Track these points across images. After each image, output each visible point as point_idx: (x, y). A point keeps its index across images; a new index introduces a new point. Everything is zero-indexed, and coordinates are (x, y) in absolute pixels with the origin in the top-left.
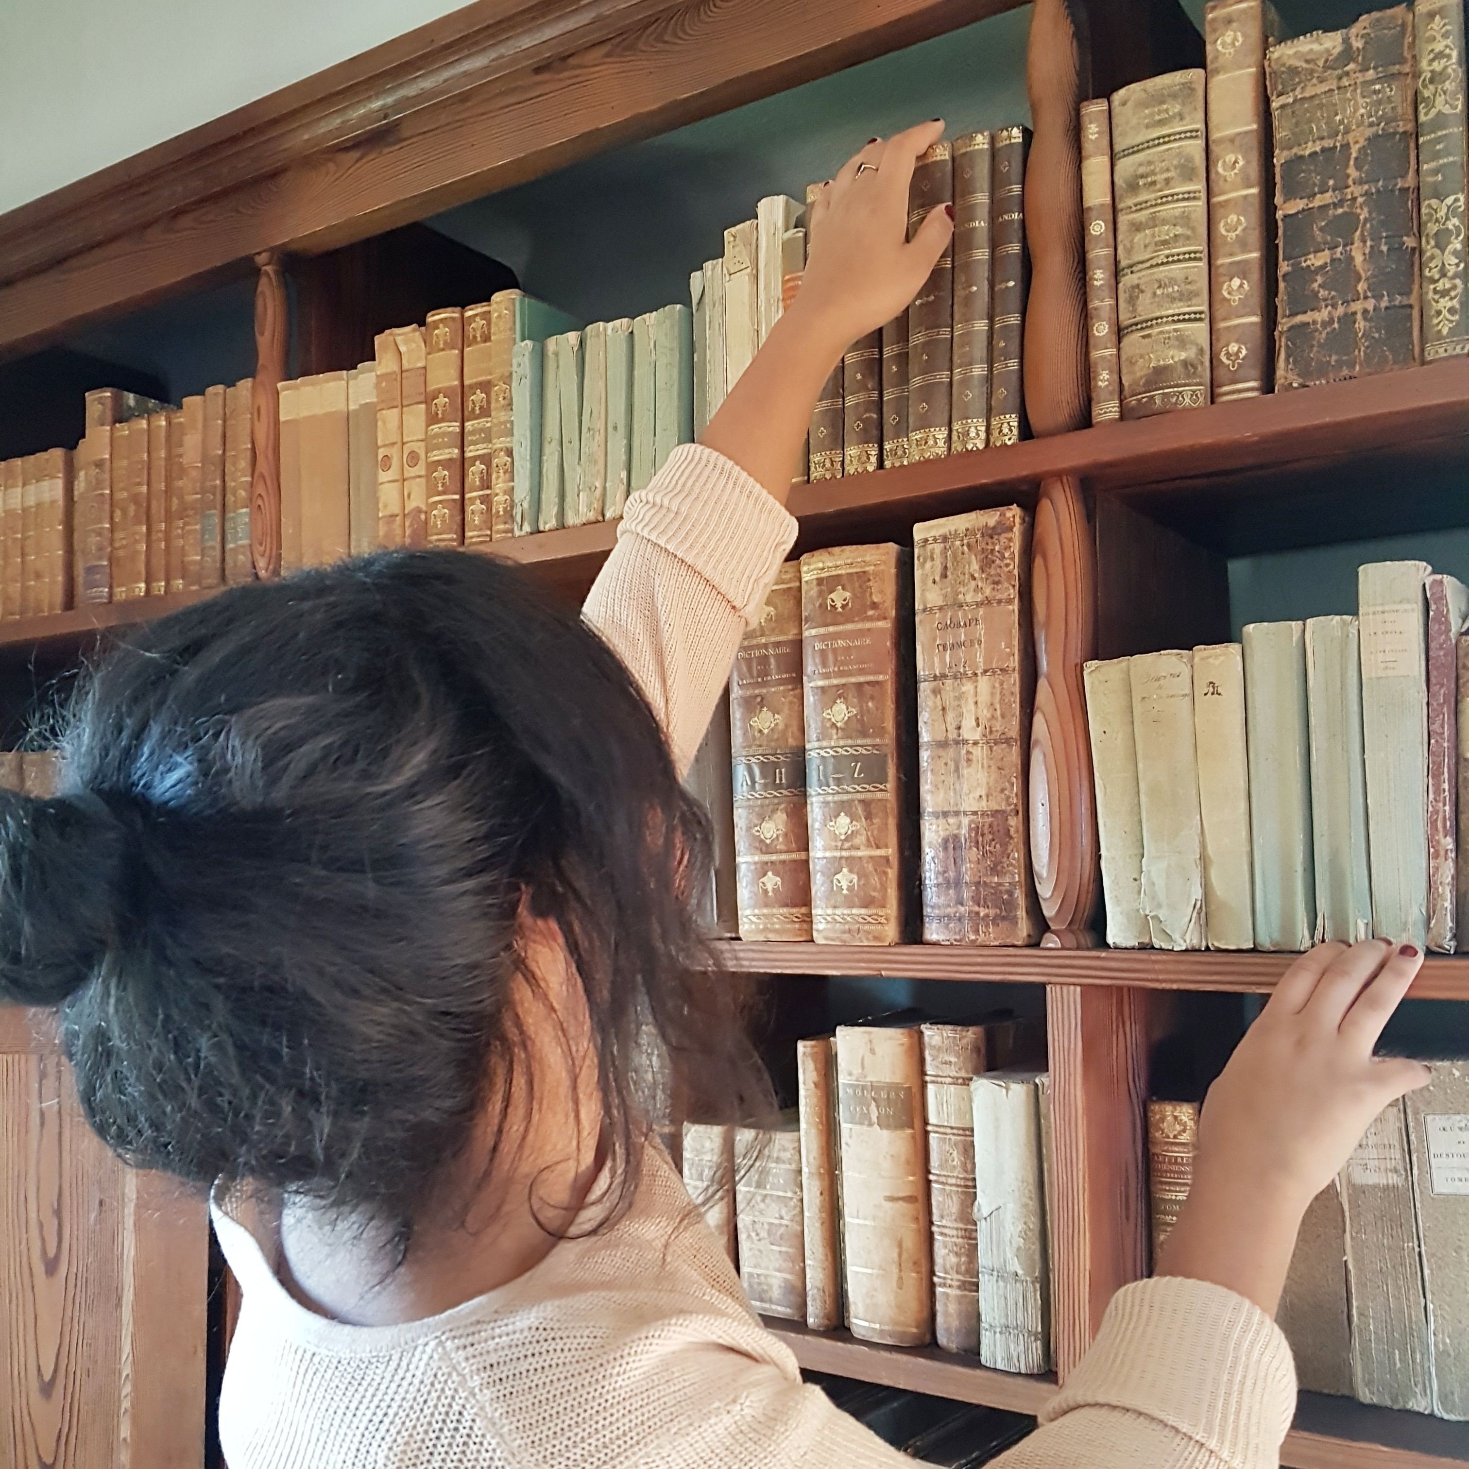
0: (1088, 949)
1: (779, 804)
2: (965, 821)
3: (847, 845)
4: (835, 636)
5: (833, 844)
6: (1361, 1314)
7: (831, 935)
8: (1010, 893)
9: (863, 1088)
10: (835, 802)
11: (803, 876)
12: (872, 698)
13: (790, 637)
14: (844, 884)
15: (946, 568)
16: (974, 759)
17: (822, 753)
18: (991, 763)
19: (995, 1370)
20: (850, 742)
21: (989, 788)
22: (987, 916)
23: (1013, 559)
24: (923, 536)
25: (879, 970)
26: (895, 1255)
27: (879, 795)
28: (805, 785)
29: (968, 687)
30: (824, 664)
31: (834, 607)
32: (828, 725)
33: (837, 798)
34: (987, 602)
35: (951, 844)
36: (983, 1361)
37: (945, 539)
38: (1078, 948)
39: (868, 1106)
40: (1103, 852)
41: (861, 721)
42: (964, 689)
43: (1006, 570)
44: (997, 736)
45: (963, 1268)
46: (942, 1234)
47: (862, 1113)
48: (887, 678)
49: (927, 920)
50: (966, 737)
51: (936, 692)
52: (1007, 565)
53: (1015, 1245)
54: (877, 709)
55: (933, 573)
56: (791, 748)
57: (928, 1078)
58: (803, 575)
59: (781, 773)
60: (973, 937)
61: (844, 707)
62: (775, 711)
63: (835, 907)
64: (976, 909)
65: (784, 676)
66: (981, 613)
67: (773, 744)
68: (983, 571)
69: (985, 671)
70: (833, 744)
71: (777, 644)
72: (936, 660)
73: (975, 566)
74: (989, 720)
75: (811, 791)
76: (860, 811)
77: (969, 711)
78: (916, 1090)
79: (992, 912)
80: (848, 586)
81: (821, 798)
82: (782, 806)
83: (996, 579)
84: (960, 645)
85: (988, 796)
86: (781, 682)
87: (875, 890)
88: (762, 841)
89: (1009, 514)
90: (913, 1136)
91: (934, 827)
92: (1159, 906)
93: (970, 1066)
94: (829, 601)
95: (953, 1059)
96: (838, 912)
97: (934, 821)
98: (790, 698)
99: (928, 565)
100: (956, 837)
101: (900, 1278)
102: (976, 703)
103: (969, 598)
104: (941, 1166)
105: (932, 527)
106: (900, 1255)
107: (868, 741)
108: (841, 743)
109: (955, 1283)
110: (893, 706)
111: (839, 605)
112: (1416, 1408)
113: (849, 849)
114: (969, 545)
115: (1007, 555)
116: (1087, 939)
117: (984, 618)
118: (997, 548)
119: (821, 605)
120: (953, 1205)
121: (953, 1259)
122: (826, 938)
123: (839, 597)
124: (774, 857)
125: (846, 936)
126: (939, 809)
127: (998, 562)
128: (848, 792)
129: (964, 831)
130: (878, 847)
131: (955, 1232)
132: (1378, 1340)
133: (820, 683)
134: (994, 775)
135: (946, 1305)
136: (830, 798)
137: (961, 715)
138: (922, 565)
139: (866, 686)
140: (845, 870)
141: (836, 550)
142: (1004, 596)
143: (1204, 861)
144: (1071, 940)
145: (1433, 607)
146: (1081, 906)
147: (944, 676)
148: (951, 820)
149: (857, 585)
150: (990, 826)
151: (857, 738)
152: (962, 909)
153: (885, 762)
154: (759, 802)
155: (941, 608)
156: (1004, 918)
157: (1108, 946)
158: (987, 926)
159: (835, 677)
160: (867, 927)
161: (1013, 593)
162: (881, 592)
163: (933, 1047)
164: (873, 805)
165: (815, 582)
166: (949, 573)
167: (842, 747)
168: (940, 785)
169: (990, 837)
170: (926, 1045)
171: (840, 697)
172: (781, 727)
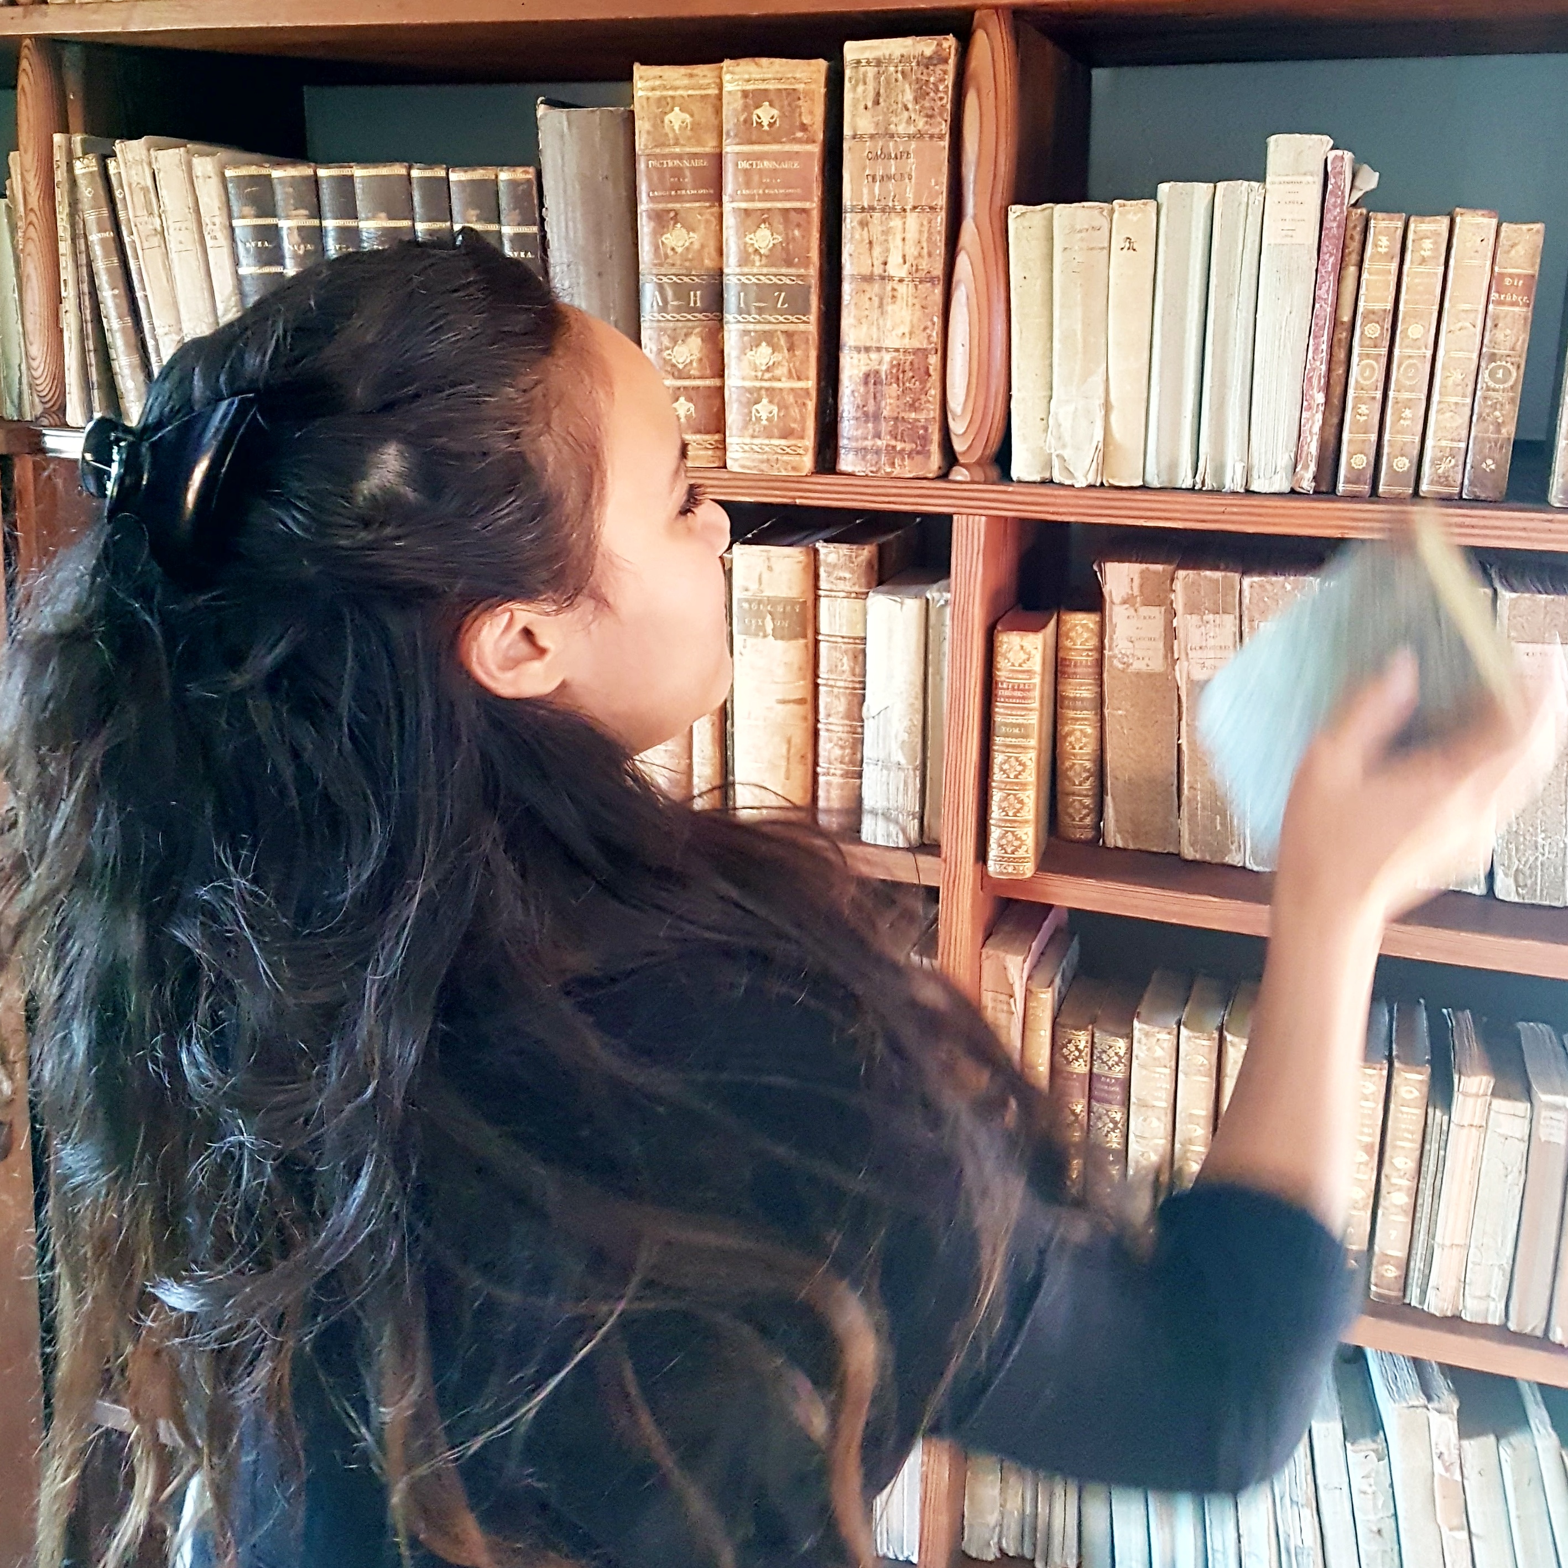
0: (993, 484)
1: (694, 328)
2: (887, 357)
3: (767, 376)
4: (761, 157)
5: (754, 373)
6: (1191, 788)
7: (748, 463)
8: (926, 429)
9: (760, 602)
10: (756, 332)
11: (717, 402)
12: (798, 225)
13: (708, 150)
14: (764, 416)
15: (878, 94)
16: (899, 296)
17: (743, 279)
18: (915, 301)
19: (875, 846)
20: (774, 270)
21: (913, 326)
22: (903, 450)
23: (946, 93)
24: (856, 57)
25: (794, 498)
26: (784, 751)
27: (802, 327)
28: (722, 312)
29: (896, 222)
30: (748, 184)
31: (760, 124)
32: (751, 250)
33: (759, 327)
34: (919, 135)
35: (871, 379)
36: (864, 838)
37: (879, 63)
38: (985, 483)
39: (764, 619)
40: (1013, 392)
41: (786, 250)
42: (892, 224)
43: (939, 103)
44: (922, 274)
45: (847, 759)
46: (828, 730)
47: (757, 626)
48: (814, 205)
49: (842, 451)
50: (892, 274)
51: (863, 224)
52: (941, 99)
53: (900, 739)
54: (803, 237)
55: (865, 98)
56: (708, 269)
57: (821, 593)
58: (725, 84)
59: (695, 296)
60: (889, 470)
61: (768, 233)
62: (690, 229)
63: (753, 437)
64: (893, 443)
65: (701, 192)
66: (913, 146)
67: (687, 264)
68: (916, 101)
69: (915, 208)
70: (755, 271)
71: (695, 156)
72: (865, 191)
73: (909, 96)
74: (916, 258)
75: (728, 317)
76: (782, 342)
77: (896, 247)
78: (810, 603)
79: (909, 447)
80: (777, 103)
81: (741, 326)
82: (697, 330)
83: (930, 112)
84: (889, 178)
85: (911, 333)
86: (697, 198)
87: (795, 421)
88: (674, 366)
89: (946, 45)
90: (806, 646)
91: (855, 361)
92: (1064, 446)
93: (863, 580)
94: (755, 117)
95: (848, 575)
96: (756, 441)
97: (855, 355)
98: (708, 216)
99: (861, 88)
100: (877, 372)
101: (788, 770)
102: (904, 239)
103: (901, 129)
104: (830, 671)
105: (866, 48)
106: (789, 751)
107: (792, 271)
108: (765, 270)
109: (839, 772)
110: (818, 236)
111: (765, 123)
112: (1231, 862)
113: (770, 380)
114: (903, 72)
115: (941, 88)
116: (994, 473)
117: (915, 151)
118: (932, 79)
119: (745, 121)
120: (841, 706)
121: (837, 752)
122: (743, 467)
123: (765, 114)
124: (687, 383)
125: (764, 466)
126: (861, 344)
127: (932, 94)
128: (770, 322)
129: (884, 368)
130: (799, 379)
131: (840, 729)
132: (1204, 808)
133: (744, 205)
134: (918, 313)
135: (828, 791)
136: (751, 327)
137: (888, 250)
138: (855, 88)
139: (793, 214)
140: (765, 401)
141: (764, 61)
142: (936, 131)
143: (1107, 406)
144: (980, 476)
145: (1332, 181)
146: (990, 443)
147: (872, 208)
148: (874, 356)
149: (786, 103)
150: (911, 363)
151: (782, 266)
152: (879, 443)
153: (809, 292)
154: (671, 324)
155: (872, 137)
156: (918, 453)
157: (1011, 480)
158: (903, 459)
159: (760, 201)
160: (786, 458)
161: (945, 128)
162: (811, 113)
163: (828, 565)
164: (796, 337)
165: (739, 94)
166: (881, 100)
167: (765, 275)
168: (864, 320)
169: (911, 374)
170: (822, 563)
171: (764, 221)
172: (696, 246)
